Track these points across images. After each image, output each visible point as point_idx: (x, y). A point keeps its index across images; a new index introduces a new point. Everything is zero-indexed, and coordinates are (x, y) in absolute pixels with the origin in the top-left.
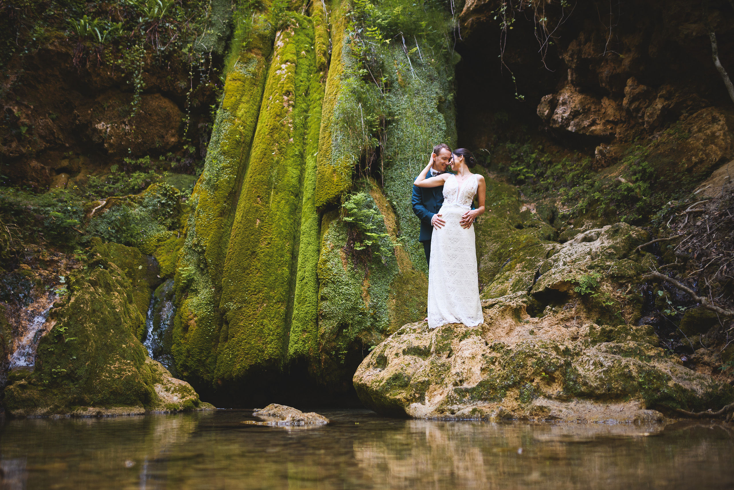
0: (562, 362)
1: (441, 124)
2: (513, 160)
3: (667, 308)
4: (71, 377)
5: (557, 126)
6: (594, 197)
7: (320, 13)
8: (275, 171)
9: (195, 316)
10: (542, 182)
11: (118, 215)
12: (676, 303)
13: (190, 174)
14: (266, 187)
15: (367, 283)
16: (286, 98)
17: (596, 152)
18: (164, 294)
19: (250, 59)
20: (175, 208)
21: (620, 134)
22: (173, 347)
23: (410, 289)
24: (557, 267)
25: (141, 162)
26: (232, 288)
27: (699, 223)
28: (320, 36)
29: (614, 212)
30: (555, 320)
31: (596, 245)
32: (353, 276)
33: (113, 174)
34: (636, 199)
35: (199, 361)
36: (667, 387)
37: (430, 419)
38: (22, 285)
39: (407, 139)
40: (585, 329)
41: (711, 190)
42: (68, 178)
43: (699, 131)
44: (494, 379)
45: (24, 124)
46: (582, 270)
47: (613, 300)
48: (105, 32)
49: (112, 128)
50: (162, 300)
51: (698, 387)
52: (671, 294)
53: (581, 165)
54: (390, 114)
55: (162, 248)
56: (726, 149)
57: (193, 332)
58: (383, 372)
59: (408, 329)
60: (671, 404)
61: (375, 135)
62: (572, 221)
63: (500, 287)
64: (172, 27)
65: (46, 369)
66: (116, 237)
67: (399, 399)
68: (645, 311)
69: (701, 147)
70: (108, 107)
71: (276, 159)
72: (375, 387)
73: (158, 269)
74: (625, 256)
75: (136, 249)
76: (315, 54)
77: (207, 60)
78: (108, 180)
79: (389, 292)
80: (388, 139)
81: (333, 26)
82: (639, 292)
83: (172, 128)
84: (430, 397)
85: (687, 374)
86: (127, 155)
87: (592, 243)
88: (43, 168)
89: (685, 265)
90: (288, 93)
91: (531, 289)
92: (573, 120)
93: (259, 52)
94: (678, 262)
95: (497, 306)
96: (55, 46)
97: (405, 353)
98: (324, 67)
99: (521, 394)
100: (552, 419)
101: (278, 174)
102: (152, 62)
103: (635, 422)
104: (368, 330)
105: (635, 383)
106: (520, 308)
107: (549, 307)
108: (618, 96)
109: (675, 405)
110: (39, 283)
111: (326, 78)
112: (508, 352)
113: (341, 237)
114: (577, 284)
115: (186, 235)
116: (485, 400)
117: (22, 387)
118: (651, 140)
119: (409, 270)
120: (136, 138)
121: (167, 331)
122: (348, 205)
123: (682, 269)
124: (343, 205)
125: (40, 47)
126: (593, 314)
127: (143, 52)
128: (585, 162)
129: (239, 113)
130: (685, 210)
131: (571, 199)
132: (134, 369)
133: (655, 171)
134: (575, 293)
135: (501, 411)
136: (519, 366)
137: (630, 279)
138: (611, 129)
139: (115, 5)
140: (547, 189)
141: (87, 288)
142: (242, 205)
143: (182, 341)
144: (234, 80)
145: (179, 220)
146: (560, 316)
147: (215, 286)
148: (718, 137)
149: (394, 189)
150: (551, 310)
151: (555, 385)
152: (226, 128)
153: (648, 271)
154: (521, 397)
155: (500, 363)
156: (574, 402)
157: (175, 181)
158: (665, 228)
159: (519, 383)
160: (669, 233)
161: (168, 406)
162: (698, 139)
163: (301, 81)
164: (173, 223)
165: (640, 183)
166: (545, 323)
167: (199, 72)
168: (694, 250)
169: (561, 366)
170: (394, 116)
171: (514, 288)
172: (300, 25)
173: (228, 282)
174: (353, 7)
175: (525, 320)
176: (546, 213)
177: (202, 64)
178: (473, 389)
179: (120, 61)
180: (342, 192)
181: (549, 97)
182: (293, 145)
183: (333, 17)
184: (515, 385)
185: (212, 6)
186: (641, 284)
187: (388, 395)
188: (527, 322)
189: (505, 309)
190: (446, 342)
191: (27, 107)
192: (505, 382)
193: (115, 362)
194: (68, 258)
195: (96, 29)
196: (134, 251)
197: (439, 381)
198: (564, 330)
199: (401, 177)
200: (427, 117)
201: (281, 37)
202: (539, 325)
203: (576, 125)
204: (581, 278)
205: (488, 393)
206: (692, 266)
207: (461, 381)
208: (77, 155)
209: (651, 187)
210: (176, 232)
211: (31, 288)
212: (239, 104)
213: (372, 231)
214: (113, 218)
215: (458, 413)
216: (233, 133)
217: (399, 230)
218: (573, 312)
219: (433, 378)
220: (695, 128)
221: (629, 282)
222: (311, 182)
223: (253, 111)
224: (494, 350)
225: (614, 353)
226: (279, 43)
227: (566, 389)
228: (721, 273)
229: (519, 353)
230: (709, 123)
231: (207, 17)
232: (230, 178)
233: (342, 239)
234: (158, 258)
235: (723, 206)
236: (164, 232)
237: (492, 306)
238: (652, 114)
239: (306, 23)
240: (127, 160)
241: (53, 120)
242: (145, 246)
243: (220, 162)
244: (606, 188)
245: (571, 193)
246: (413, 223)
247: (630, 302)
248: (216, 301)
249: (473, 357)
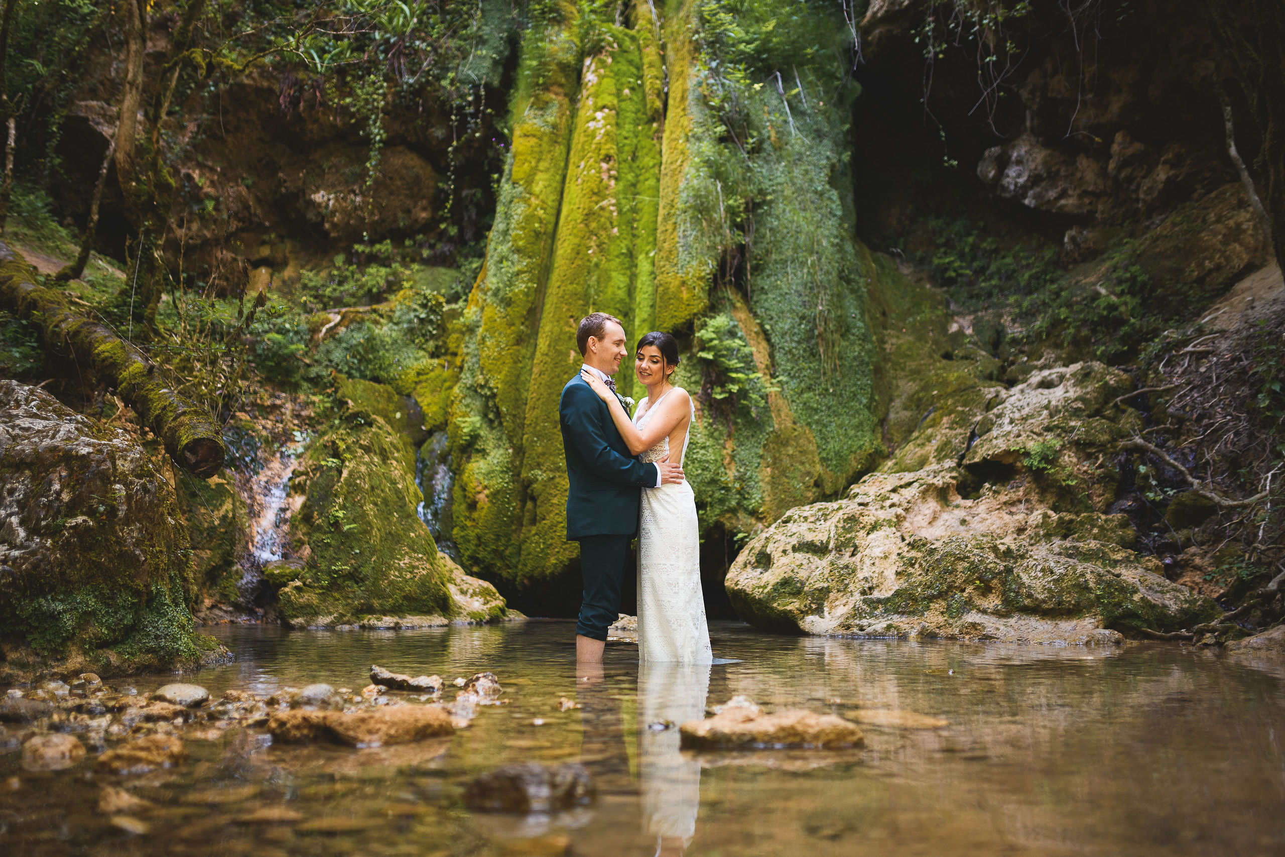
0: (1002, 568)
1: (834, 206)
2: (938, 247)
3: (1150, 491)
4: (354, 576)
5: (1008, 195)
6: (1058, 314)
7: (649, 26)
8: (594, 278)
9: (486, 487)
10: (983, 285)
11: (359, 338)
12: (1163, 483)
13: (450, 266)
14: (581, 302)
15: (730, 445)
16: (604, 166)
17: (1066, 240)
18: (434, 454)
19: (547, 103)
20: (439, 326)
21: (1103, 213)
22: (455, 531)
23: (791, 452)
24: (1000, 425)
25: (380, 250)
26: (540, 450)
27: (1202, 370)
28: (651, 65)
29: (1087, 341)
30: (995, 504)
31: (1057, 395)
32: (711, 435)
33: (339, 269)
34: (1122, 322)
35: (495, 551)
36: (1132, 601)
37: (833, 637)
38: (246, 444)
39: (785, 231)
40: (1036, 517)
41: (1226, 317)
42: (272, 276)
43: (1218, 220)
44: (913, 587)
45: (208, 196)
46: (1035, 433)
47: (1076, 477)
48: (327, 56)
49: (336, 199)
50: (433, 464)
51: (1172, 602)
52: (1157, 469)
53: (1043, 258)
54: (761, 192)
55: (424, 384)
56: (1256, 250)
57: (484, 511)
58: (766, 574)
59: (796, 517)
60: (1135, 623)
61: (740, 227)
62: (1026, 348)
63: (920, 452)
64: (423, 46)
65: (323, 565)
66: (358, 369)
67: (790, 611)
68: (1120, 494)
69: (1219, 246)
70: (330, 168)
71: (595, 260)
72: (757, 593)
73: (422, 417)
74: (1097, 413)
75: (389, 388)
76: (644, 91)
77: (477, 97)
78: (331, 278)
79: (761, 457)
80: (757, 230)
81: (669, 46)
82: (1114, 466)
83: (423, 197)
84: (831, 609)
85: (1159, 586)
86: (361, 241)
87: (1052, 390)
88: (235, 260)
89: (1180, 428)
90: (608, 158)
91: (963, 457)
92: (1031, 188)
93: (560, 90)
94: (1171, 423)
95: (916, 485)
96: (253, 79)
97: (794, 549)
98: (660, 116)
99: (949, 607)
100: (987, 638)
101: (598, 283)
102: (394, 100)
103: (1087, 644)
104: (733, 511)
105: (1092, 596)
106: (948, 486)
107: (987, 485)
108: (1102, 154)
109: (1139, 623)
110: (267, 441)
111: (663, 131)
112: (932, 552)
113: (693, 379)
114: (1027, 454)
115: (461, 368)
116: (903, 613)
117: (298, 589)
118: (1148, 228)
119: (789, 424)
120: (372, 213)
121: (444, 508)
122: (704, 334)
123: (1176, 434)
124: (697, 335)
125: (231, 81)
126: (1049, 496)
127: (382, 87)
128: (1048, 254)
129: (537, 188)
130: (1187, 346)
131: (1026, 314)
132: (428, 566)
133: (1149, 279)
134: (1023, 467)
135: (923, 627)
136: (946, 571)
137: (1102, 447)
138: (1091, 203)
139: (337, 12)
140: (990, 295)
141: (360, 457)
142: (547, 329)
143: (469, 523)
144: (525, 135)
145: (445, 343)
146: (1003, 498)
147: (513, 446)
148: (1245, 231)
149: (766, 305)
150: (990, 489)
151: (992, 597)
152: (519, 211)
153: (1128, 436)
154: (948, 611)
155: (921, 565)
156: (1015, 619)
157: (430, 278)
158: (1156, 372)
159: (946, 592)
160: (1161, 381)
161: (472, 615)
162: (1215, 234)
163: (626, 138)
164: (437, 347)
165: (1128, 298)
166: (982, 507)
167: (466, 115)
168: (1193, 408)
169: (1000, 573)
170: (766, 195)
171: (939, 454)
172: (620, 46)
173: (533, 441)
174: (703, 25)
175: (955, 503)
176: (988, 335)
177: (470, 104)
178: (888, 600)
179: (348, 100)
180: (695, 314)
181: (995, 150)
182: (618, 238)
183: (669, 30)
184: (941, 595)
185: (483, 11)
186: (1117, 454)
187: (775, 605)
188: (957, 506)
189: (928, 491)
190: (848, 536)
191: (212, 170)
192: (929, 592)
193: (403, 556)
194: (294, 400)
195: (312, 52)
196: (387, 392)
197: (842, 588)
198: (1007, 518)
199: (776, 287)
200: (814, 197)
201: (593, 67)
202: (974, 511)
203: (1037, 197)
204: (1033, 446)
205: (907, 605)
206: (1189, 430)
207: (870, 588)
208: (281, 238)
209: (1144, 304)
210: (441, 361)
211: (258, 448)
212: (535, 174)
213: (736, 371)
214: (354, 342)
215: (869, 630)
216: (529, 219)
217: (773, 366)
218: (1021, 493)
219: (834, 583)
220: (1212, 217)
221: (1100, 451)
222: (646, 296)
223: (555, 185)
224: (913, 548)
225: (1070, 556)
226: (590, 77)
227: (1006, 602)
228: (1226, 444)
229: (947, 554)
230: (1233, 209)
231: (475, 29)
232: (529, 288)
233: (696, 382)
234: (419, 400)
235: (1238, 345)
236: (426, 362)
237: (909, 484)
238: (1150, 190)
239: (628, 42)
240: (359, 248)
241: (248, 187)
242: (400, 382)
243: (513, 263)
244: (1077, 303)
245: (1025, 304)
246: (794, 355)
247: (1101, 480)
248: (515, 467)
249: (886, 557)
